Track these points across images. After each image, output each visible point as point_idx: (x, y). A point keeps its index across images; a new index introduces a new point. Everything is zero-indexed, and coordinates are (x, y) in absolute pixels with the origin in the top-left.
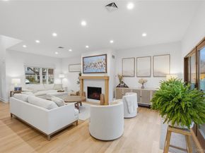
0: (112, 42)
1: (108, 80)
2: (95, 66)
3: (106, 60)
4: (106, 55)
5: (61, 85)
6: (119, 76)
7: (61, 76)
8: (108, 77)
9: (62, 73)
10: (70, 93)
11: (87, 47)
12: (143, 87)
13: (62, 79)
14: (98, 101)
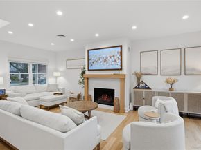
0: (134, 27)
1: (124, 79)
2: (105, 61)
3: (121, 53)
4: (121, 46)
5: (57, 85)
6: (136, 74)
7: (56, 74)
8: (125, 75)
9: (57, 71)
10: (69, 96)
11: (97, 35)
12: (171, 89)
13: (56, 77)
14: (111, 108)
